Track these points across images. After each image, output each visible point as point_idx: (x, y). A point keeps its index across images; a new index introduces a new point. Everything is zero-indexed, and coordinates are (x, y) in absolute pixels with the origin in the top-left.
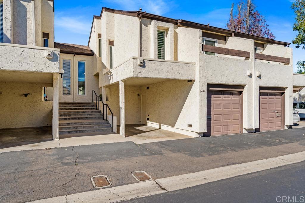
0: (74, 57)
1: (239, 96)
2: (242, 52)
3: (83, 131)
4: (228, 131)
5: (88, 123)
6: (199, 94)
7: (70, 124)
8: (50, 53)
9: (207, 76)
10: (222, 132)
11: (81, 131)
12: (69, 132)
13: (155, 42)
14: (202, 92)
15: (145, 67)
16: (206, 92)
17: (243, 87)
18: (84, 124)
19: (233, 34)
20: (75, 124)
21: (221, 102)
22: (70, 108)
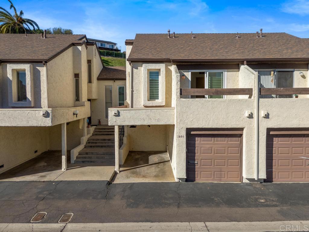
0: (115, 83)
1: (240, 138)
2: (239, 89)
3: (94, 162)
4: (222, 178)
5: (102, 154)
6: (177, 139)
7: (88, 154)
8: (44, 113)
9: (186, 121)
10: (212, 178)
11: (92, 161)
12: (83, 162)
13: (144, 85)
14: (180, 137)
15: (120, 116)
16: (185, 137)
17: (242, 129)
18: (99, 154)
19: (245, 62)
20: (92, 154)
21: (211, 146)
22: (103, 134)
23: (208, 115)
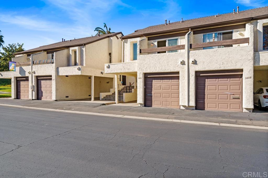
9: (143, 69)
10: (161, 106)
12: (106, 99)
14: (139, 78)
15: (110, 68)
16: (142, 78)
17: (178, 73)
21: (161, 85)
23: (156, 64)
